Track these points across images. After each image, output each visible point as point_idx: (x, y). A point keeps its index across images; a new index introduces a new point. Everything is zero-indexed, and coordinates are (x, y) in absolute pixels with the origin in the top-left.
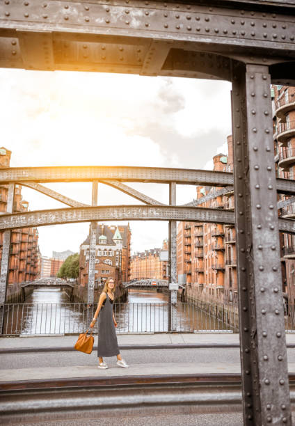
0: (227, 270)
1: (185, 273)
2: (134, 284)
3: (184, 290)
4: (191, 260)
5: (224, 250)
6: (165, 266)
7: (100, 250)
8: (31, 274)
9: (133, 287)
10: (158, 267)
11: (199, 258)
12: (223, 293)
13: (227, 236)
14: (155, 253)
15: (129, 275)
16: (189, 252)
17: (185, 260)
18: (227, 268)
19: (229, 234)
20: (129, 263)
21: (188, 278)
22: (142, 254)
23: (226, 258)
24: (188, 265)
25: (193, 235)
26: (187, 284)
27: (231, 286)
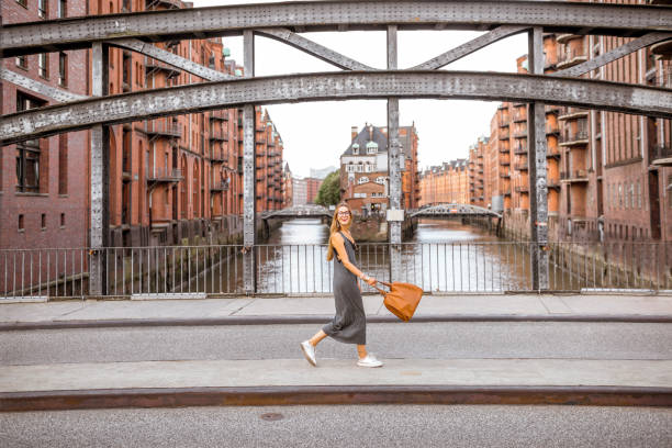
0: (564, 187)
1: (501, 194)
2: (424, 211)
3: (500, 219)
4: (510, 174)
5: (559, 156)
6: (472, 184)
7: (368, 163)
8: (276, 201)
9: (421, 216)
10: (463, 186)
11: (521, 170)
12: (557, 221)
13: (564, 133)
14: (457, 165)
15: (417, 200)
16: (507, 162)
17: (500, 174)
18: (563, 184)
19: (567, 131)
20: (417, 182)
21: (506, 202)
22: (439, 169)
23: (563, 168)
24: (506, 183)
25: (512, 136)
26: (505, 210)
27: (569, 211)
